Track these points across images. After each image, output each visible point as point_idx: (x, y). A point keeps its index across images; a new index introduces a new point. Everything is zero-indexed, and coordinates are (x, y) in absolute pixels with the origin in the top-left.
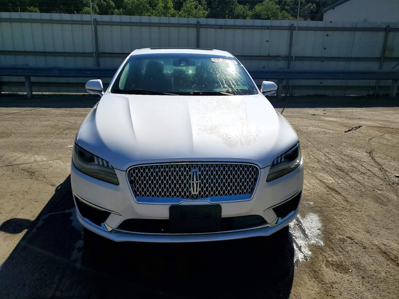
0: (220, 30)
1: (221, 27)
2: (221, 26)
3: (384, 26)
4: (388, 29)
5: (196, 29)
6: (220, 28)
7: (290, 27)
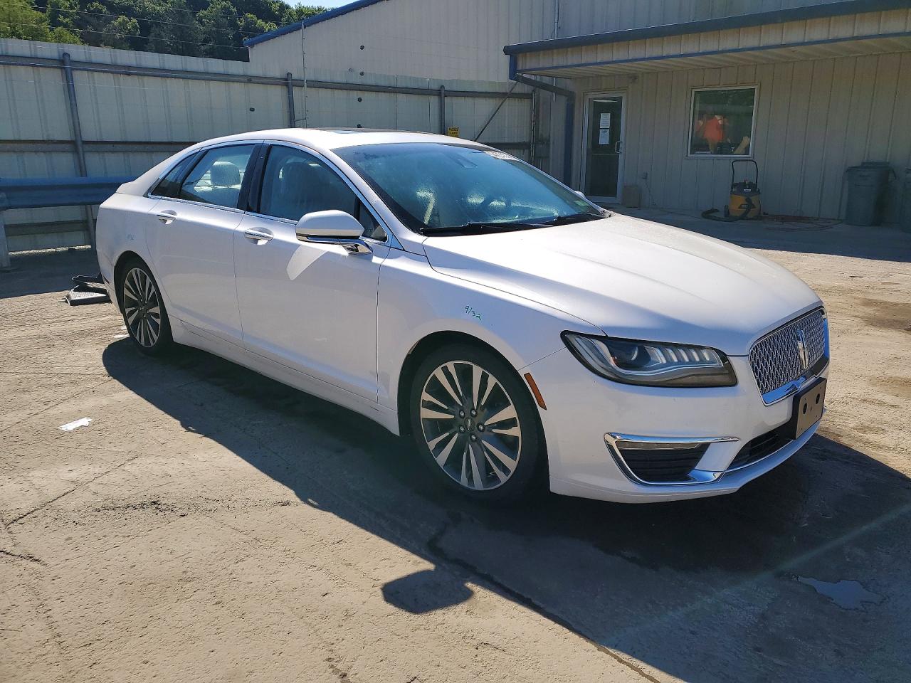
0: (128, 77)
1: (128, 71)
2: (129, 67)
3: (435, 87)
4: (443, 92)
5: (58, 72)
6: (129, 74)
7: (286, 80)
